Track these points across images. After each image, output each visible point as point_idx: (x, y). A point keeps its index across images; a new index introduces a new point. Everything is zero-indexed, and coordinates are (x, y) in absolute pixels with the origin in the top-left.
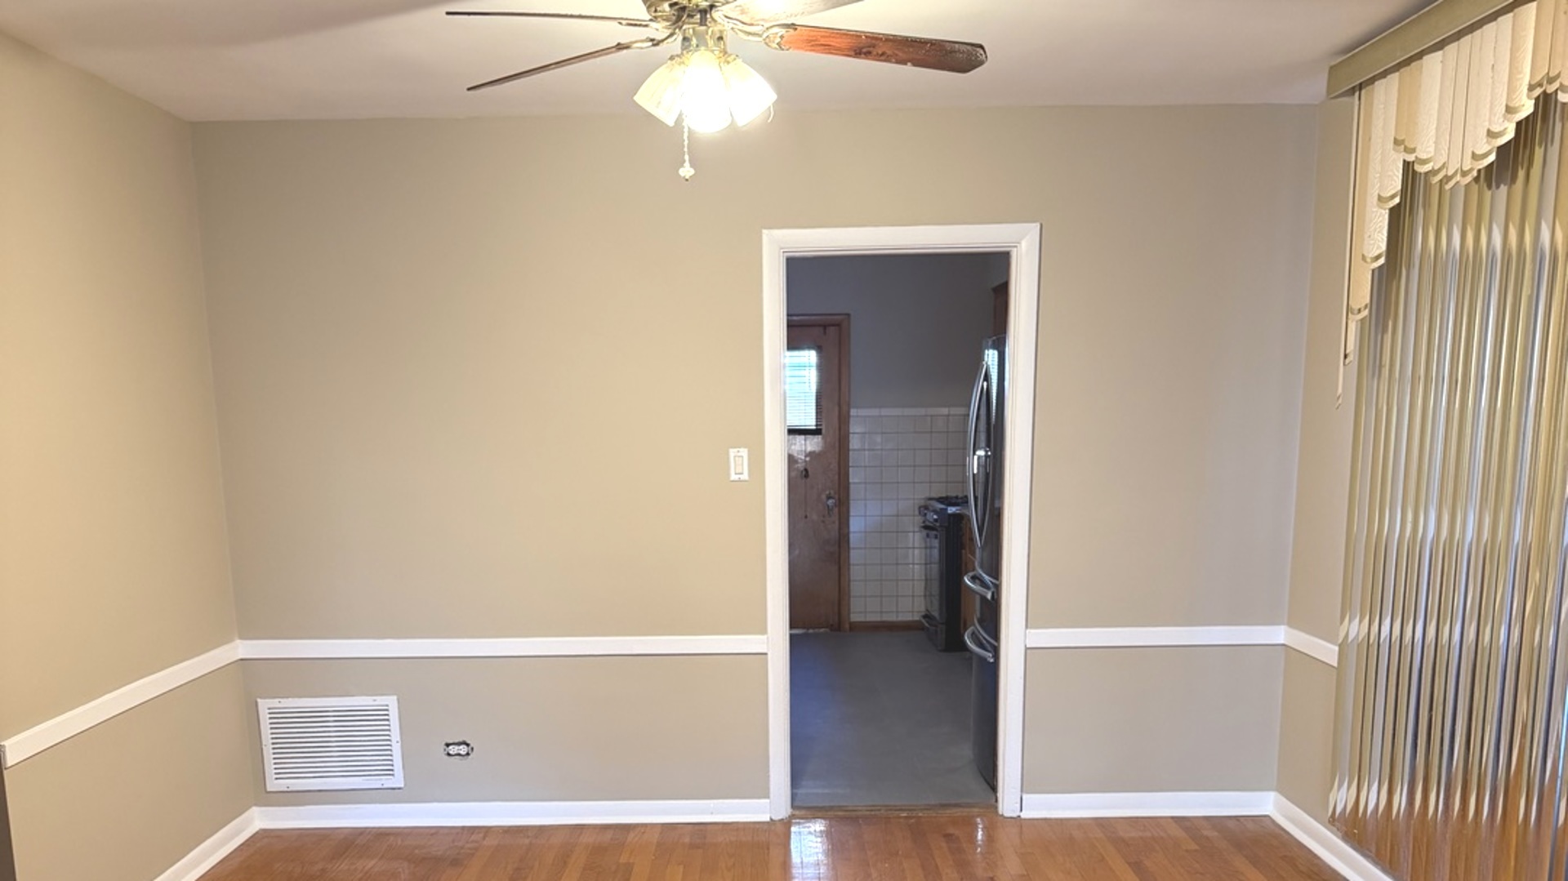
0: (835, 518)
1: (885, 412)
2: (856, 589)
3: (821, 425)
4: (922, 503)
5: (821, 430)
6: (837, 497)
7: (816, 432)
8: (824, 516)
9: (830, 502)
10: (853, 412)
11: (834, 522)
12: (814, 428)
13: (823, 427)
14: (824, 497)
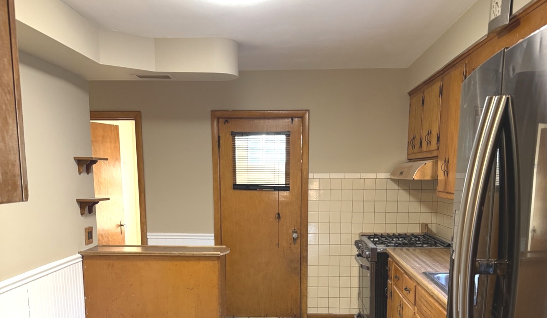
0: (298, 245)
1: (333, 176)
2: (311, 292)
3: (289, 184)
4: (358, 238)
5: (289, 187)
6: (299, 232)
7: (286, 188)
8: (290, 244)
9: (295, 235)
10: (311, 176)
11: (297, 248)
12: (284, 185)
13: (290, 186)
14: (291, 232)
